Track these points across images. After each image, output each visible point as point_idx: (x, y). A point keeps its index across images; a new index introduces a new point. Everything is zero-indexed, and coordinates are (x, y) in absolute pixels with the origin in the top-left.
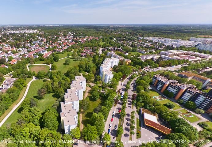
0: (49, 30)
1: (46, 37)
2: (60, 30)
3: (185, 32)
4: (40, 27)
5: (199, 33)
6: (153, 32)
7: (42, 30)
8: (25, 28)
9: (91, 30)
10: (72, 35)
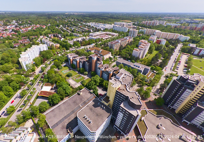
3: (115, 18)
5: (121, 19)
6: (95, 18)
10: (16, 24)
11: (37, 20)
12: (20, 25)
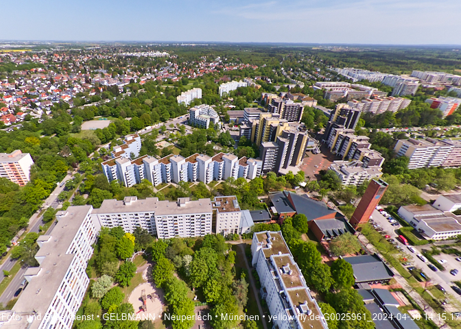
0: (185, 54)
1: (179, 63)
2: (205, 53)
4: (172, 46)
7: (176, 53)
8: (147, 48)
9: (259, 54)
10: (221, 61)
11: (249, 58)
12: (226, 62)
